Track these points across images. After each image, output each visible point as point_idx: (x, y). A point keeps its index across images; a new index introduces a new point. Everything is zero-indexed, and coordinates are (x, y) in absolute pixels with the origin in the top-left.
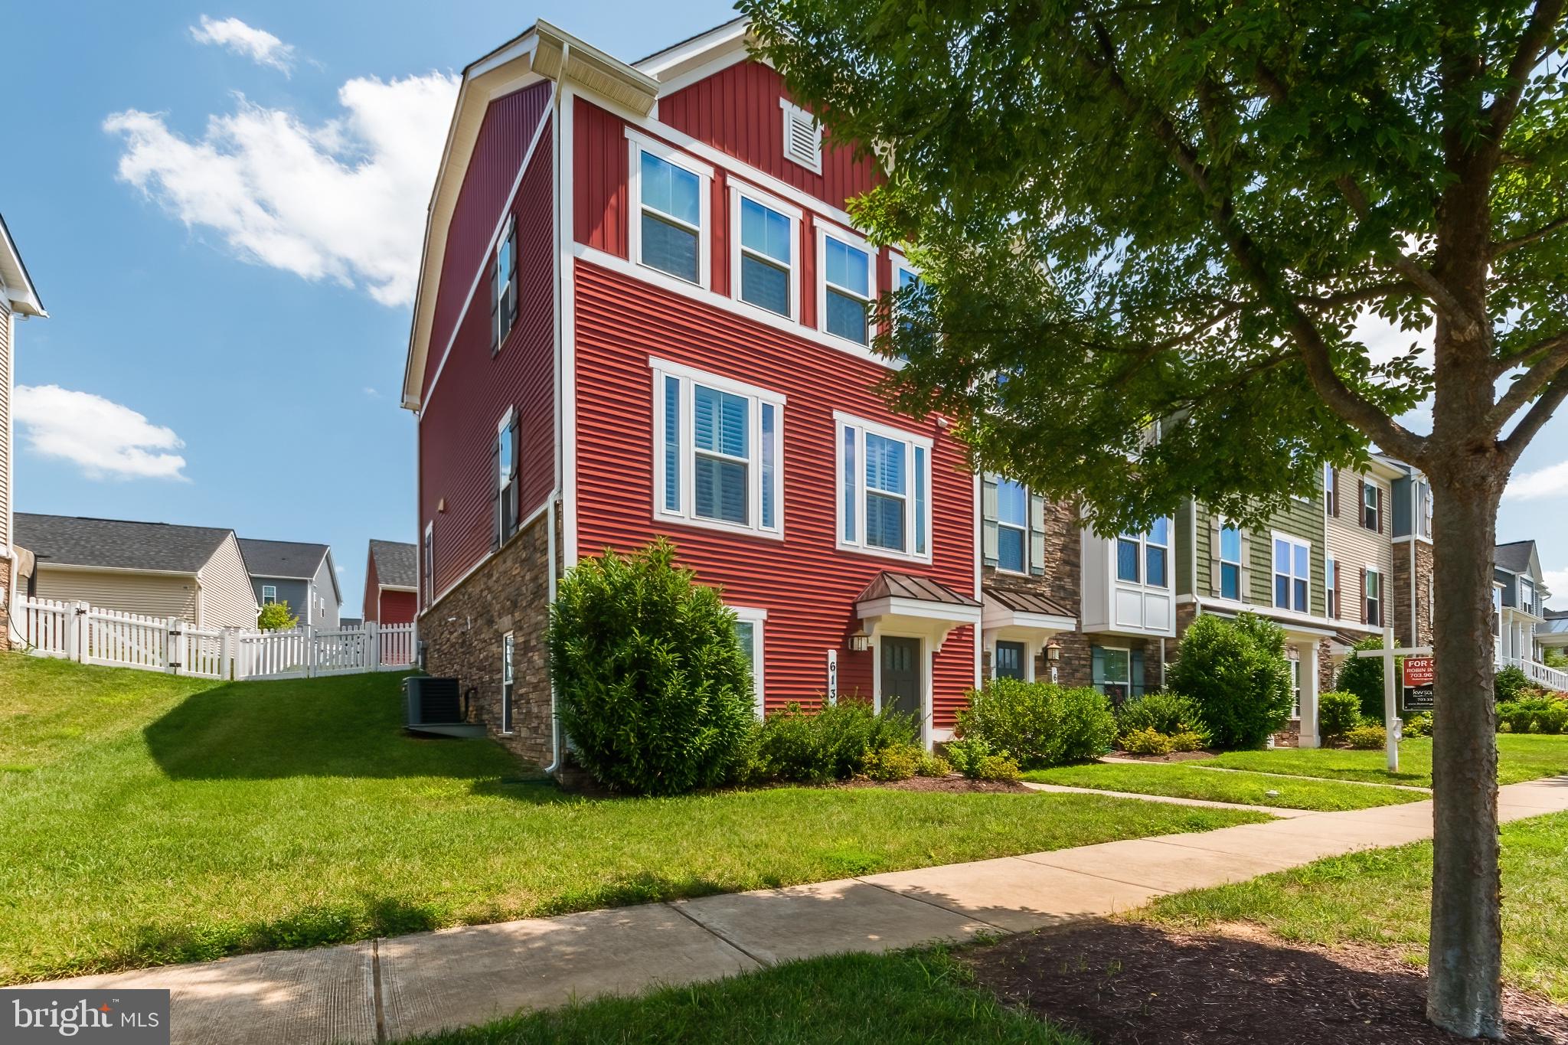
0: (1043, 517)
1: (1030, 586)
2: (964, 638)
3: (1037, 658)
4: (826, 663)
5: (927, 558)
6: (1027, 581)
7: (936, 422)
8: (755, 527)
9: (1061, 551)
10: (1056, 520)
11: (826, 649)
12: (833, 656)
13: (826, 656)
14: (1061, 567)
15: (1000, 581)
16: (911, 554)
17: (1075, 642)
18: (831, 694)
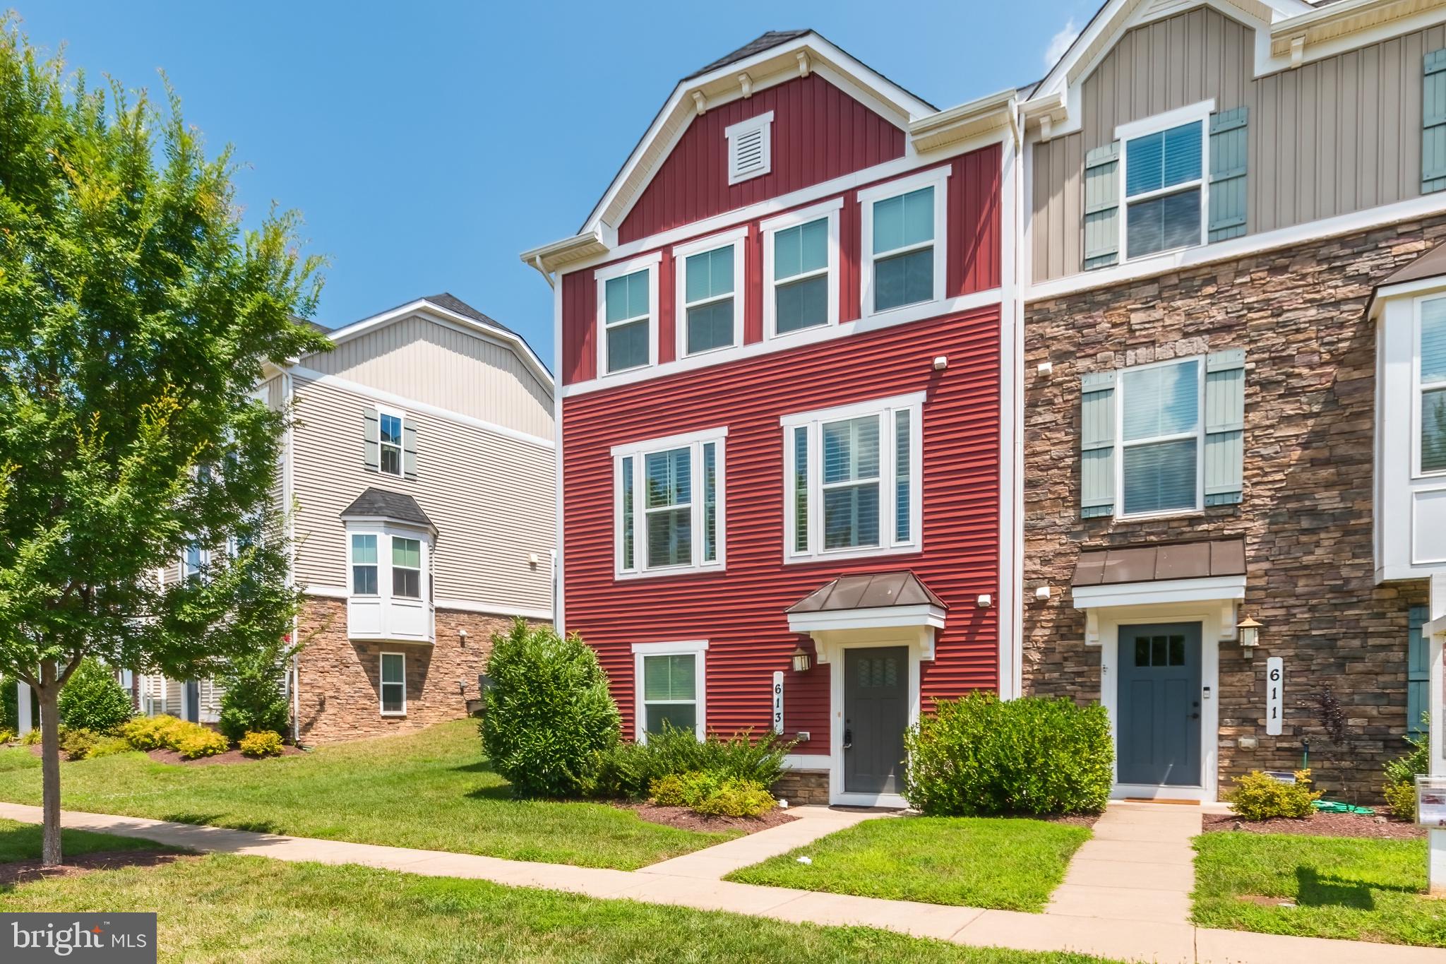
0: (1241, 402)
1: (1205, 527)
2: (978, 638)
3: (1224, 646)
4: (771, 686)
5: (915, 543)
6: (1193, 521)
7: (931, 366)
8: (699, 563)
9: (1305, 446)
10: (1291, 393)
11: (772, 672)
12: (778, 678)
13: (771, 679)
14: (1306, 476)
15: (1124, 534)
16: (888, 544)
17: (1350, 606)
18: (776, 717)
